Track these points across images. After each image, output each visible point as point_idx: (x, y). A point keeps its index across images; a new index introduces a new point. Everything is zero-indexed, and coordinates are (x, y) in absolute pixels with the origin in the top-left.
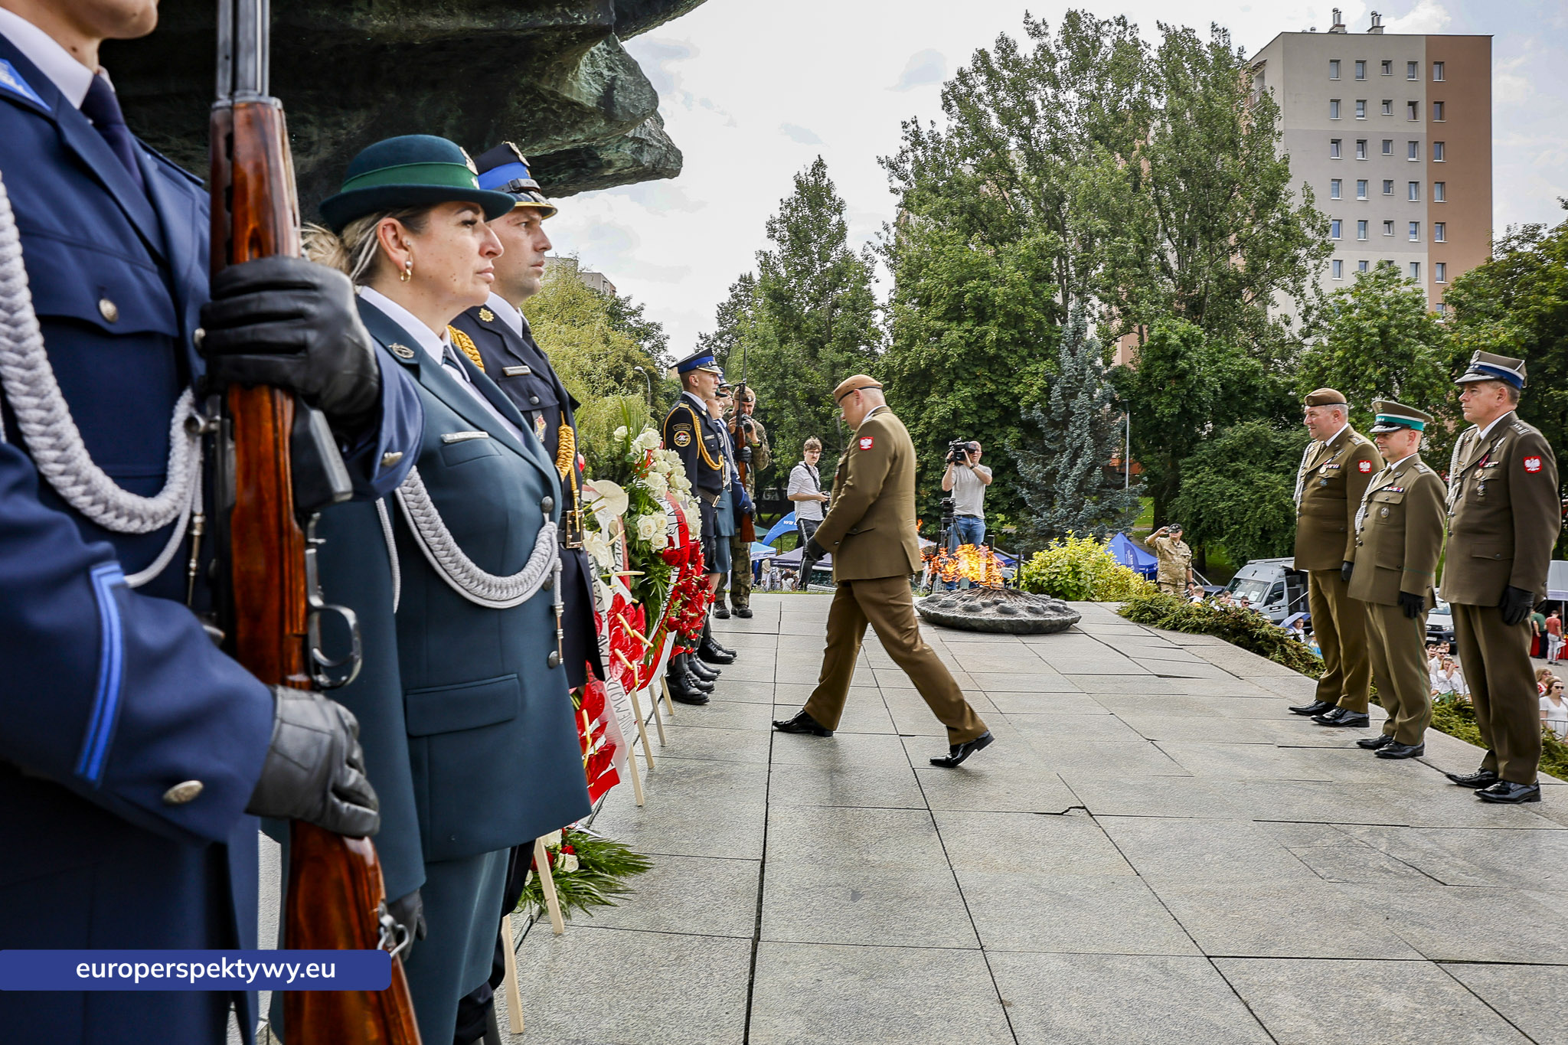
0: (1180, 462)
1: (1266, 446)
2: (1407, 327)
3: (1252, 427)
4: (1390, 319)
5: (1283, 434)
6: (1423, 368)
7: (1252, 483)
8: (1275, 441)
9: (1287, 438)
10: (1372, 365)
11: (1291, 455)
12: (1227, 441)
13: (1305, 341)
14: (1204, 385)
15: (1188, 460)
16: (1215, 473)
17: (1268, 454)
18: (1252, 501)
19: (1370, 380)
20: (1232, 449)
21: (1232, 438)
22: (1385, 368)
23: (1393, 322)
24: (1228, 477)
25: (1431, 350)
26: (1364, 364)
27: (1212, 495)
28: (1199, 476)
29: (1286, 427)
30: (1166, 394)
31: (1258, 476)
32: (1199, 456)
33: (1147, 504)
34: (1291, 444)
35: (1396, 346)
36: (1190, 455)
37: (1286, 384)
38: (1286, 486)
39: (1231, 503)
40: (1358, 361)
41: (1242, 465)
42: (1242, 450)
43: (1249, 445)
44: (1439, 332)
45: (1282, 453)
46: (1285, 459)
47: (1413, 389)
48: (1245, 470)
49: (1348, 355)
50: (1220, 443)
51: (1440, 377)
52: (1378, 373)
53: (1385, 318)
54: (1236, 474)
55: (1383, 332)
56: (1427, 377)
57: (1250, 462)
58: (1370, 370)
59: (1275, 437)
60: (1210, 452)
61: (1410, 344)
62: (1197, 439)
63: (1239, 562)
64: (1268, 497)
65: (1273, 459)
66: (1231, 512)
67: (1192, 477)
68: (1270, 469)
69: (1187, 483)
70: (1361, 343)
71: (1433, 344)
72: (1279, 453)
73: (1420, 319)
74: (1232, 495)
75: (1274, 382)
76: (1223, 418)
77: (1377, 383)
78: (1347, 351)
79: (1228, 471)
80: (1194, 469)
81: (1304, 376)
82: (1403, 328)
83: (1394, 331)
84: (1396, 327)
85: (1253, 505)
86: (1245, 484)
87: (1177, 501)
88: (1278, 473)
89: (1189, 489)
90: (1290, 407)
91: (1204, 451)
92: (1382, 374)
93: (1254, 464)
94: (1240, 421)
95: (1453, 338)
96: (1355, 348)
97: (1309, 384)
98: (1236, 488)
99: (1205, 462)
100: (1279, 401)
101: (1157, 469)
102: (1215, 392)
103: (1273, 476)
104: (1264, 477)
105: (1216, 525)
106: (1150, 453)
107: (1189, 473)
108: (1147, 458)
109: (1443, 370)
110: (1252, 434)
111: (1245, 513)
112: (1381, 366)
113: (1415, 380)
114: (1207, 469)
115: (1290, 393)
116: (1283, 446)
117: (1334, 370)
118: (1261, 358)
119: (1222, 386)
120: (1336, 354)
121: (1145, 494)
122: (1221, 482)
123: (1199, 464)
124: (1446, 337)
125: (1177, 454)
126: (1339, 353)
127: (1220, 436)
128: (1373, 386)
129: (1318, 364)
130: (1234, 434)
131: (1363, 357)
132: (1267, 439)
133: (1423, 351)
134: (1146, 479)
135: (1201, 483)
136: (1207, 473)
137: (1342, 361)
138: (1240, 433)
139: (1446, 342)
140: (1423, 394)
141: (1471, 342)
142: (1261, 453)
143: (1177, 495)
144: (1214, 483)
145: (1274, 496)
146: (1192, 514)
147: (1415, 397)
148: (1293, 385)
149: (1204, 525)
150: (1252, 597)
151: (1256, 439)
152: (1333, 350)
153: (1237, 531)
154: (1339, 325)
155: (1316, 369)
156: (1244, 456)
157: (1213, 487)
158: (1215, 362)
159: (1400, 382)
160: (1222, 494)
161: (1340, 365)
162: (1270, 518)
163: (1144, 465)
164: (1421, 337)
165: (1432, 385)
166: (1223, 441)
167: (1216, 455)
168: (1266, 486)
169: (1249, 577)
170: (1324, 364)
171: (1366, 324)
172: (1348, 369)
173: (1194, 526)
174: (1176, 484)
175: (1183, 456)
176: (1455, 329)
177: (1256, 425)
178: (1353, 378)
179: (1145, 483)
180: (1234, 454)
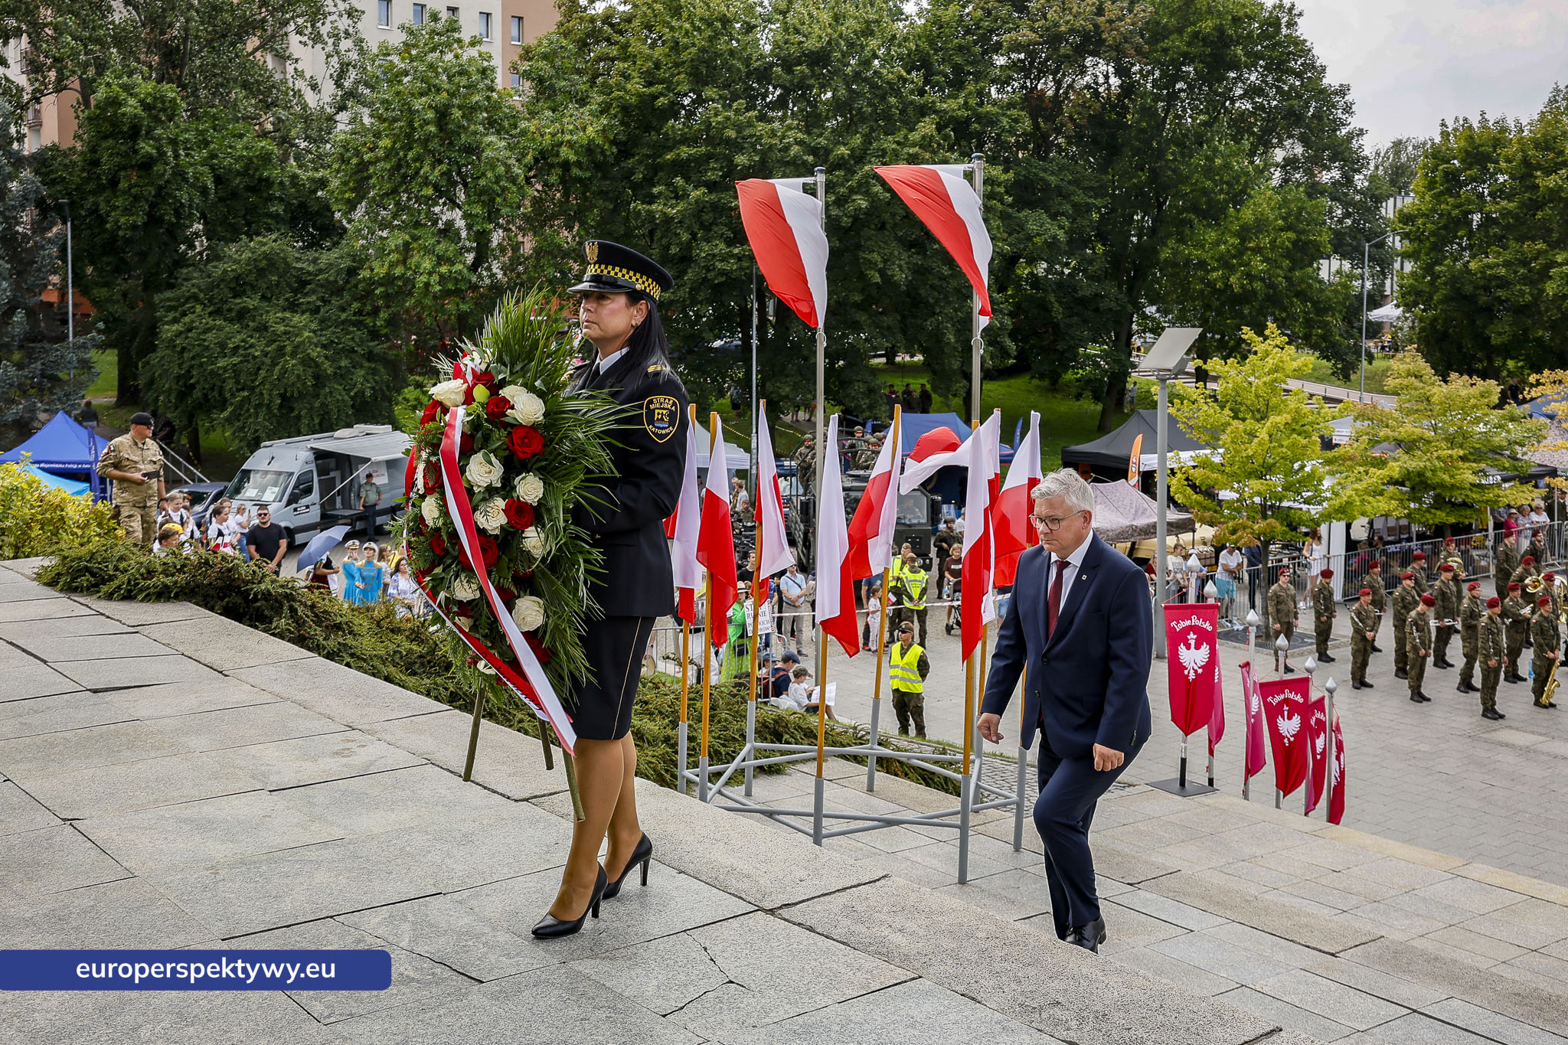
0: (157, 298)
1: (286, 272)
2: (475, 108)
3: (265, 244)
4: (452, 95)
5: (311, 254)
6: (493, 168)
7: (266, 328)
8: (299, 265)
9: (315, 261)
10: (428, 161)
11: (322, 286)
12: (229, 267)
13: (338, 117)
14: (186, 180)
15: (169, 294)
16: (210, 314)
17: (289, 285)
18: (266, 354)
19: (426, 182)
20: (237, 278)
21: (236, 262)
22: (444, 167)
23: (456, 101)
24: (231, 321)
25: (503, 143)
26: (419, 159)
27: (207, 348)
28: (187, 319)
29: (314, 244)
30: (124, 193)
31: (275, 317)
32: (186, 288)
33: (107, 363)
34: (321, 271)
35: (459, 135)
36: (171, 286)
37: (312, 180)
38: (314, 332)
39: (235, 360)
40: (410, 155)
41: (251, 302)
42: (252, 278)
43: (261, 272)
44: (514, 119)
45: (309, 283)
46: (314, 292)
47: (480, 195)
48: (255, 308)
49: (398, 145)
50: (219, 269)
51: (513, 180)
52: (436, 172)
53: (445, 94)
54: (242, 315)
55: (442, 114)
56: (498, 179)
57: (264, 297)
58: (426, 168)
59: (298, 260)
60: (203, 283)
61: (475, 133)
62: (181, 261)
63: (249, 446)
64: (289, 349)
65: (295, 291)
66: (236, 371)
67: (175, 321)
68: (293, 307)
69: (168, 331)
70: (414, 129)
71: (507, 133)
72: (304, 284)
73: (488, 98)
74: (237, 348)
75: (294, 177)
76: (222, 230)
77: (436, 187)
78: (396, 138)
79: (230, 310)
80: (179, 309)
81: (338, 171)
82: (470, 110)
83: (457, 113)
84: (460, 107)
85: (268, 361)
86: (256, 330)
87: (154, 358)
88: (303, 313)
89: (172, 340)
90: (317, 212)
91: (193, 281)
92: (442, 174)
93: (269, 300)
94: (247, 234)
95: (532, 129)
96: (409, 136)
97: (345, 183)
98: (243, 336)
99: (195, 298)
100: (302, 205)
101: (118, 309)
102: (204, 191)
103: (296, 318)
104: (283, 319)
105: (216, 393)
106: (107, 285)
107: (171, 315)
108: (102, 293)
109: (517, 170)
110: (266, 256)
111: (257, 374)
112: (440, 162)
113: (482, 182)
114: (199, 308)
115: (319, 193)
116: (309, 273)
117: (380, 165)
118: (274, 139)
119: (218, 180)
120: (381, 144)
121: (103, 347)
122: (220, 329)
123: (187, 300)
124: (523, 125)
125: (151, 285)
126: (385, 142)
127: (218, 258)
128: (429, 191)
129: (357, 153)
130: (240, 253)
131: (417, 150)
132: (287, 264)
133: (495, 145)
134: (101, 325)
135: (190, 330)
136: (199, 316)
137: (390, 153)
138: (246, 255)
139: (524, 133)
140: (492, 200)
141: (553, 135)
142: (278, 285)
143: (154, 348)
144: (209, 330)
145: (297, 347)
146: (178, 378)
147: (483, 206)
148: (323, 183)
149: (197, 394)
150: (269, 495)
151: (270, 264)
152: (377, 135)
153: (248, 399)
154: (384, 102)
155: (354, 161)
156: (253, 288)
157: (209, 336)
158: (206, 143)
159: (465, 185)
160: (222, 345)
161: (387, 157)
162: (293, 379)
163: (96, 303)
164: (491, 123)
165: (504, 189)
166: (222, 266)
167: (212, 287)
168: (286, 333)
169: (264, 466)
170: (366, 157)
171: (418, 104)
172: (398, 167)
173: (182, 396)
174: (153, 330)
175: (159, 289)
176: (533, 114)
177: (269, 242)
178: (405, 176)
179: (99, 332)
180: (239, 285)
